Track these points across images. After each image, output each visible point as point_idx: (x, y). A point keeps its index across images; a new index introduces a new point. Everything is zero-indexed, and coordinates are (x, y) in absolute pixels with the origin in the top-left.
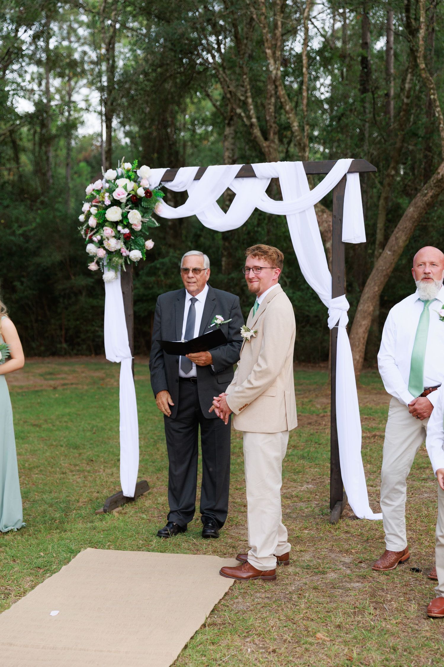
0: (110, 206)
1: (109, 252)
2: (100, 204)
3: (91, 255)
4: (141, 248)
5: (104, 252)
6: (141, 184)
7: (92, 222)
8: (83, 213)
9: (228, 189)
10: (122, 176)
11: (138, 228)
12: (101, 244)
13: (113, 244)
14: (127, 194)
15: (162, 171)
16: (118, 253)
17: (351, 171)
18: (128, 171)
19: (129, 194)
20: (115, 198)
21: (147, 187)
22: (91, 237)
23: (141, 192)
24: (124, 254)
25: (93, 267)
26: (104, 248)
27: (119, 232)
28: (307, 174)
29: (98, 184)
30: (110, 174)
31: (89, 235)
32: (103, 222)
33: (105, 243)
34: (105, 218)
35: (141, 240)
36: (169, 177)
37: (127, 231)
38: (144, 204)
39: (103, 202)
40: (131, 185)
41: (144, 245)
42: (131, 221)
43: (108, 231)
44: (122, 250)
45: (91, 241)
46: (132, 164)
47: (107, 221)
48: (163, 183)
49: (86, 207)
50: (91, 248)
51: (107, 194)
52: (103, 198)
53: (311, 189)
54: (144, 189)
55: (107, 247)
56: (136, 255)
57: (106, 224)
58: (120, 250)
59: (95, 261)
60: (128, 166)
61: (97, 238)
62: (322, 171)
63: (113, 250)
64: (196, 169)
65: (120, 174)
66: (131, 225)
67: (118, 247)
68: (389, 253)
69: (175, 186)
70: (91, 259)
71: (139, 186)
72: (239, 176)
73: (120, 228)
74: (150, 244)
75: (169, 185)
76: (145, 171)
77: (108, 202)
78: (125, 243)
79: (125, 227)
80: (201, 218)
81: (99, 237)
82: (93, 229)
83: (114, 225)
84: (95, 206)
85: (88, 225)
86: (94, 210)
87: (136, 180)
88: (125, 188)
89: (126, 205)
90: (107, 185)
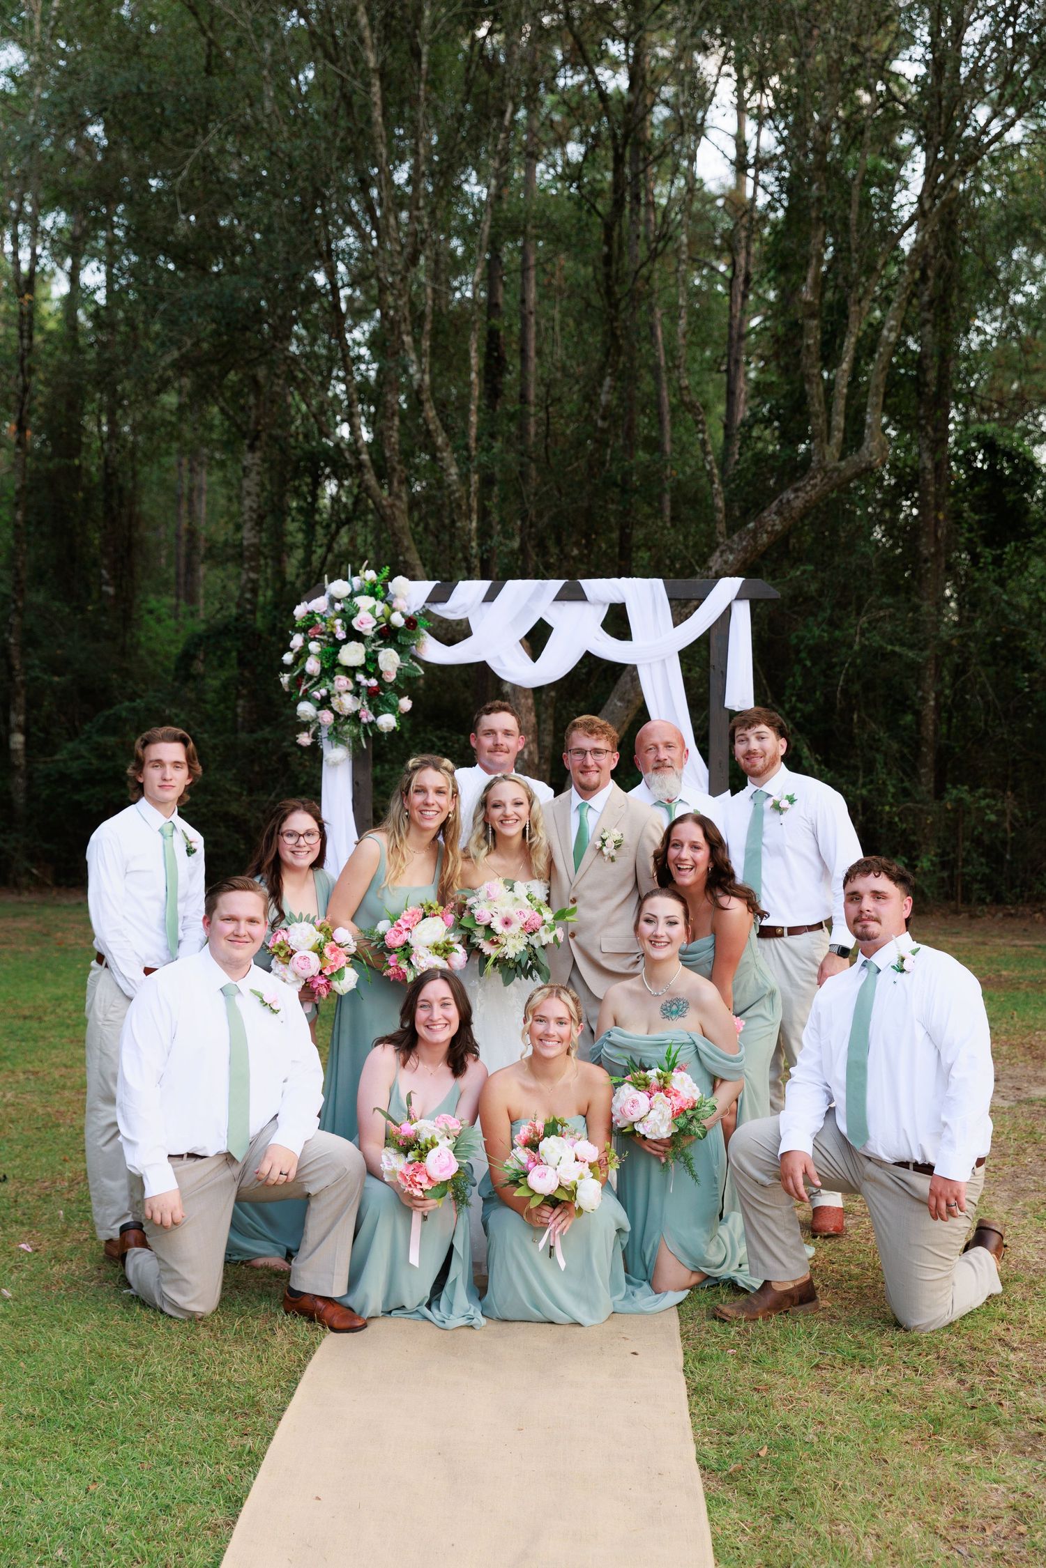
0: (345, 642)
1: (337, 716)
2: (325, 637)
3: (304, 719)
4: (394, 709)
5: (332, 716)
6: (394, 605)
7: (312, 666)
8: (291, 650)
9: (541, 620)
10: (360, 593)
11: (391, 677)
12: (324, 703)
13: (348, 704)
14: (375, 623)
15: (427, 586)
16: (355, 718)
17: (738, 598)
18: (374, 585)
19: (379, 624)
20: (357, 628)
21: (405, 610)
22: (306, 691)
23: (398, 620)
24: (364, 720)
25: (305, 739)
26: (331, 709)
27: (358, 684)
28: (670, 600)
29: (319, 604)
30: (339, 588)
31: (303, 688)
32: (332, 667)
33: (335, 703)
34: (335, 660)
35: (392, 697)
36: (440, 596)
37: (373, 682)
38: (400, 639)
39: (332, 635)
40: (381, 607)
41: (398, 705)
42: (382, 667)
43: (342, 682)
44: (362, 713)
45: (307, 697)
46: (378, 572)
47: (339, 665)
48: (427, 605)
49: (297, 641)
50: (306, 709)
51: (339, 622)
52: (333, 626)
53: (675, 625)
54: (403, 615)
55: (336, 709)
56: (387, 721)
57: (337, 670)
58: (357, 714)
59: (312, 731)
60: (371, 575)
61: (319, 693)
62: (694, 595)
63: (346, 713)
64: (486, 585)
65: (356, 589)
66: (381, 672)
67: (354, 709)
68: (619, 704)
69: (447, 610)
70: (305, 726)
71: (393, 611)
72: (559, 598)
73: (360, 677)
74: (406, 704)
75: (440, 610)
76: (400, 584)
77: (341, 635)
78: (369, 702)
79: (368, 675)
80: (494, 665)
81: (324, 692)
82: (311, 677)
83: (350, 671)
84: (314, 639)
85: (304, 670)
86: (314, 647)
87: (387, 599)
88: (372, 611)
89: (373, 641)
90: (338, 606)
